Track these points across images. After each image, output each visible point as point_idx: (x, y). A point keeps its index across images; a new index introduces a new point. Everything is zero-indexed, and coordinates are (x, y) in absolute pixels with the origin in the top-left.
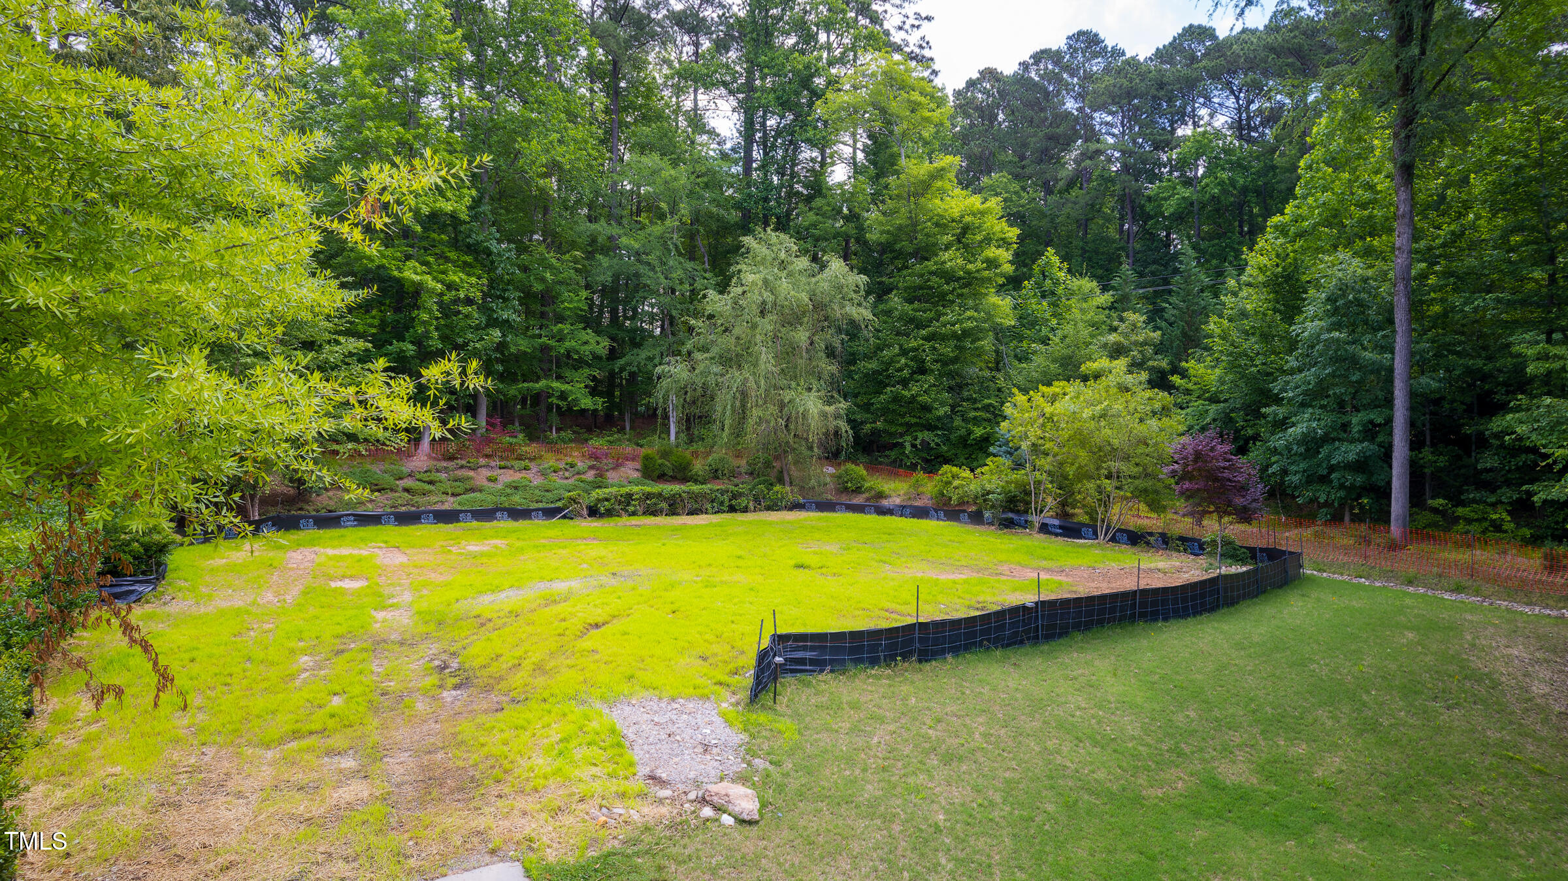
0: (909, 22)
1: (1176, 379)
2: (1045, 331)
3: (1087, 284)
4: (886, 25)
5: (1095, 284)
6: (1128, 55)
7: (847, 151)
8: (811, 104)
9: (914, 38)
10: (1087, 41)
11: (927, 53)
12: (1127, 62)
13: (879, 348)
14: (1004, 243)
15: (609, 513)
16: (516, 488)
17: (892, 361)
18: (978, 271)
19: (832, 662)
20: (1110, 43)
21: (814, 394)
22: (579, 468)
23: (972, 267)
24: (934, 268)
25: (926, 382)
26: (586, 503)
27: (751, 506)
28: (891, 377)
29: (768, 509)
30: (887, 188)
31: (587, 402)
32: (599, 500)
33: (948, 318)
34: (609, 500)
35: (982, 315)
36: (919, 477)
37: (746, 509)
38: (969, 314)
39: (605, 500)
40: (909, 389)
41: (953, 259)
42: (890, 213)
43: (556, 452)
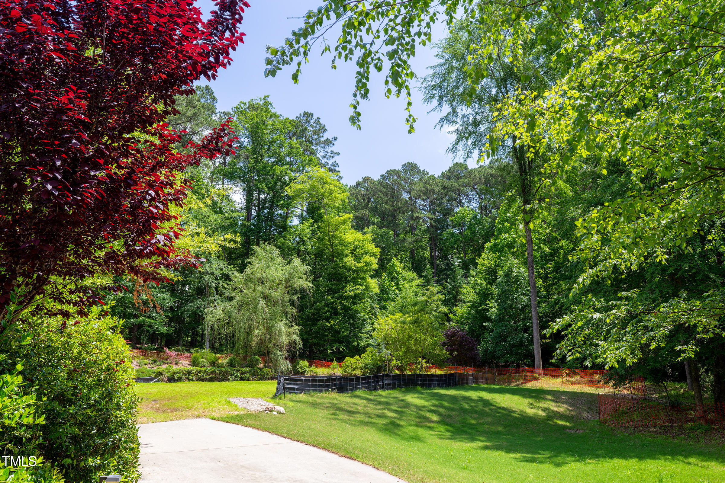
0: (329, 154)
1: (451, 315)
2: (392, 296)
3: (412, 274)
4: (318, 155)
5: (415, 274)
6: (430, 174)
7: (299, 211)
8: (282, 188)
9: (330, 162)
10: (411, 167)
11: (337, 168)
12: (430, 178)
13: (315, 303)
14: (375, 255)
15: (180, 380)
17: (321, 309)
18: (361, 267)
19: (304, 390)
20: (422, 169)
21: (283, 322)
22: (158, 363)
23: (359, 265)
24: (341, 265)
25: (338, 319)
26: (167, 375)
27: (251, 379)
28: (321, 317)
29: (260, 379)
30: (319, 228)
31: (164, 330)
32: (174, 373)
33: (348, 289)
34: (180, 373)
35: (364, 287)
36: (335, 364)
37: (248, 379)
38: (358, 287)
39: (177, 373)
40: (329, 323)
41: (350, 261)
42: (320, 239)
43: (145, 356)
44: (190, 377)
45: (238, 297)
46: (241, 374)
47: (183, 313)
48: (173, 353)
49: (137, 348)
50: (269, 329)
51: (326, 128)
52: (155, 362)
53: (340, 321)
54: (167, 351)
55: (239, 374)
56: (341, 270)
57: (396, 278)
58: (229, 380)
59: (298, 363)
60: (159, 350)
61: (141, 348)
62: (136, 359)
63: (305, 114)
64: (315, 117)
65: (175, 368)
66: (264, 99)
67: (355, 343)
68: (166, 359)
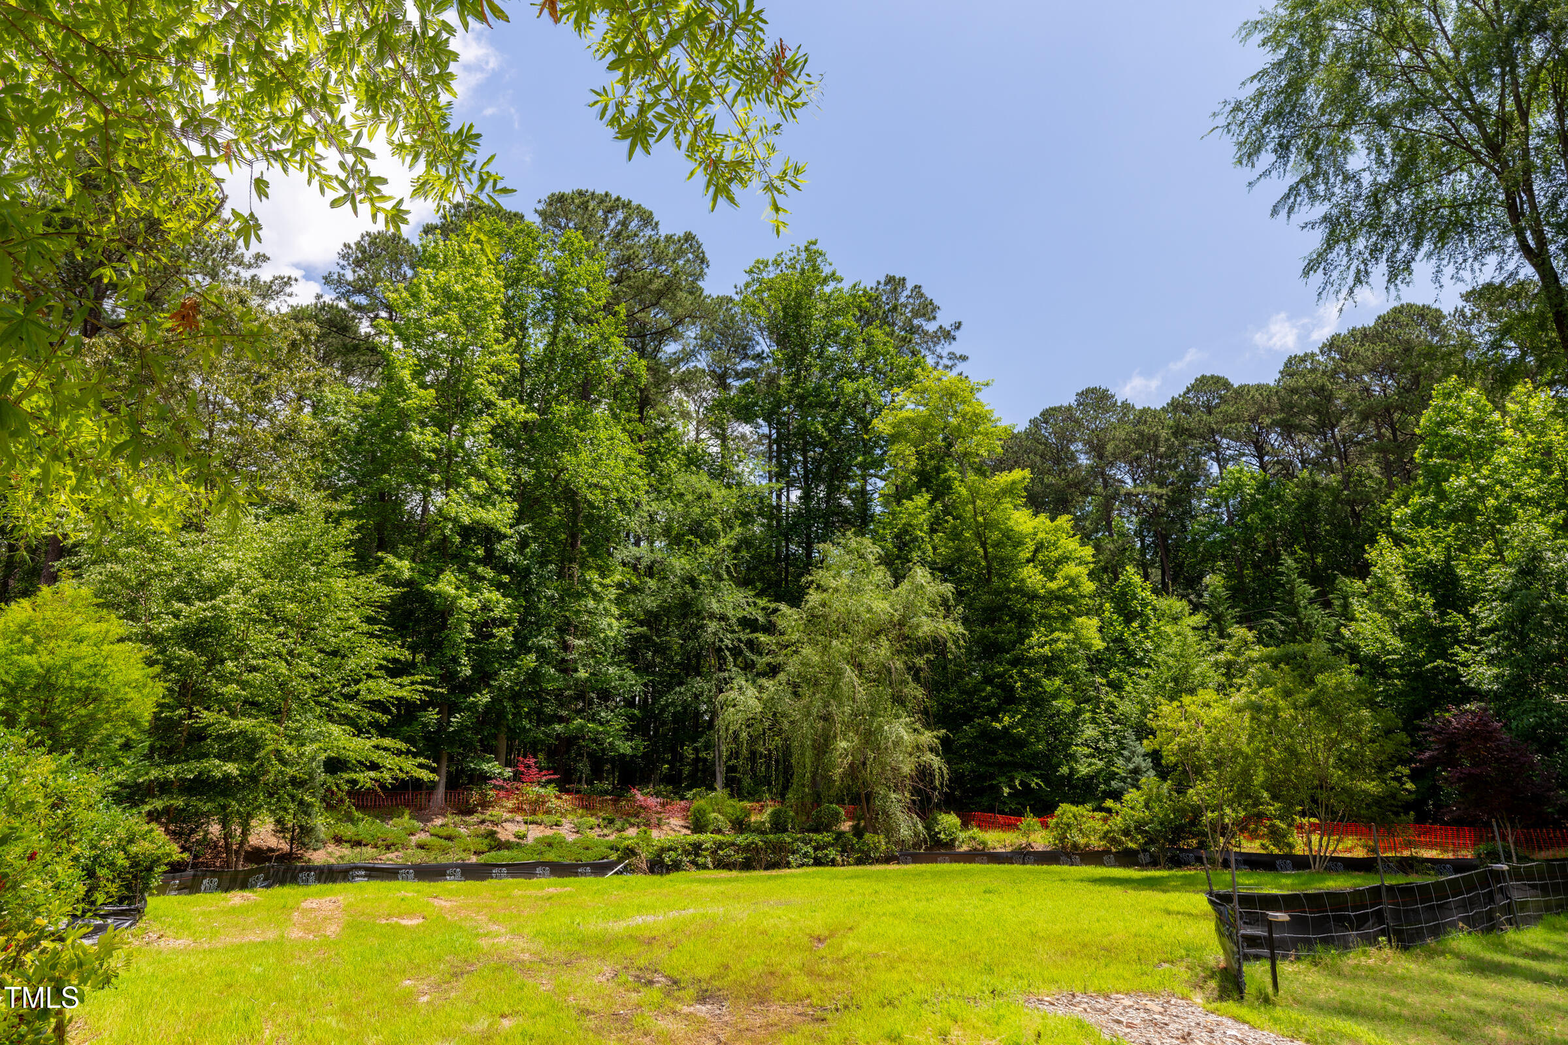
2: (1138, 655)
3: (1178, 605)
5: (1184, 603)
6: (1139, 407)
10: (1096, 399)
14: (1081, 562)
15: (676, 866)
16: (550, 845)
17: (977, 689)
18: (1059, 589)
20: (1119, 398)
21: (903, 720)
22: (618, 824)
23: (1053, 585)
24: (1012, 585)
25: (1017, 712)
26: (645, 854)
27: (839, 858)
28: (975, 708)
29: (859, 862)
30: (946, 512)
31: (625, 747)
32: (663, 850)
33: (1034, 640)
34: (675, 850)
35: (1071, 636)
36: (1030, 820)
37: (833, 863)
38: (1056, 634)
39: (670, 849)
40: (1000, 721)
41: (1032, 576)
42: (955, 535)
43: (589, 808)
44: (701, 860)
45: (793, 666)
46: (816, 849)
47: (663, 709)
48: (652, 801)
49: (568, 792)
50: (870, 737)
51: (936, 302)
52: (611, 821)
53: (1025, 716)
54: (639, 796)
55: (811, 851)
56: (1014, 597)
57: (1140, 614)
58: (788, 865)
59: (935, 820)
60: (619, 793)
61: (578, 792)
62: (570, 817)
63: (890, 280)
64: (910, 285)
65: (657, 836)
66: (807, 249)
67: (1065, 770)
68: (636, 815)
